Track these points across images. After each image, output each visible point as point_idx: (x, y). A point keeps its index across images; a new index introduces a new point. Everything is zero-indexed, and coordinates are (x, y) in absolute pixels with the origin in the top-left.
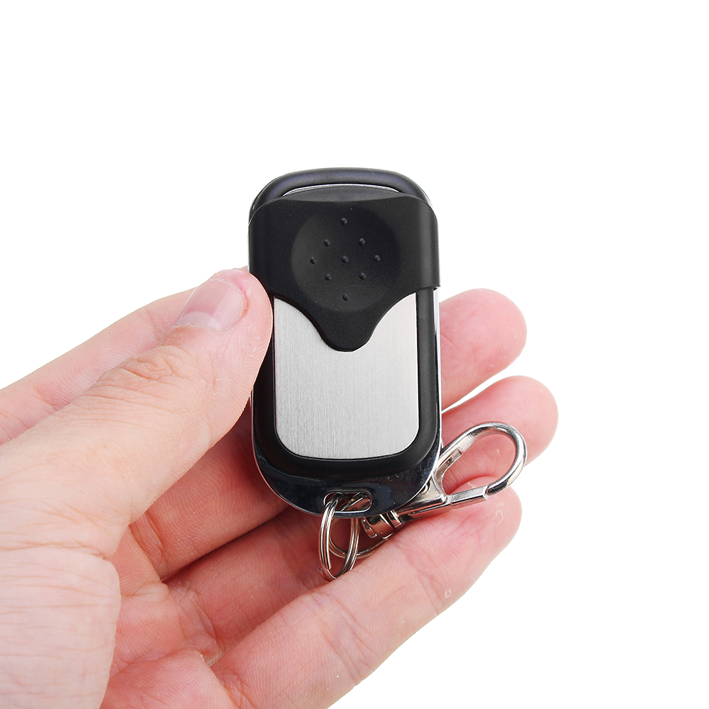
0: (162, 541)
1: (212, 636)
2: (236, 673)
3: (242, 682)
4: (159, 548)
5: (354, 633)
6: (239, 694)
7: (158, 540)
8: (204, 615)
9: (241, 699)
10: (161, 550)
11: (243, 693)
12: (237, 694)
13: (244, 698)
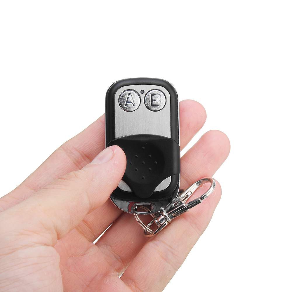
0: (91, 229)
1: (120, 262)
2: (131, 279)
3: (135, 283)
4: (90, 232)
5: (172, 253)
6: (135, 287)
7: (89, 229)
8: (116, 254)
9: (136, 289)
10: (91, 232)
11: (136, 287)
12: (134, 287)
13: (137, 289)
